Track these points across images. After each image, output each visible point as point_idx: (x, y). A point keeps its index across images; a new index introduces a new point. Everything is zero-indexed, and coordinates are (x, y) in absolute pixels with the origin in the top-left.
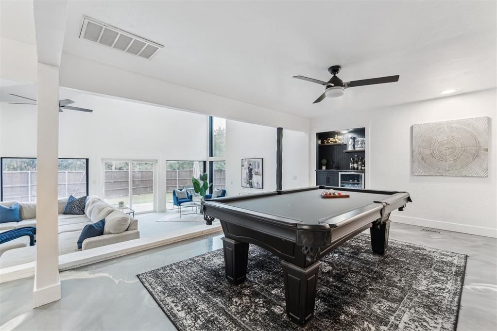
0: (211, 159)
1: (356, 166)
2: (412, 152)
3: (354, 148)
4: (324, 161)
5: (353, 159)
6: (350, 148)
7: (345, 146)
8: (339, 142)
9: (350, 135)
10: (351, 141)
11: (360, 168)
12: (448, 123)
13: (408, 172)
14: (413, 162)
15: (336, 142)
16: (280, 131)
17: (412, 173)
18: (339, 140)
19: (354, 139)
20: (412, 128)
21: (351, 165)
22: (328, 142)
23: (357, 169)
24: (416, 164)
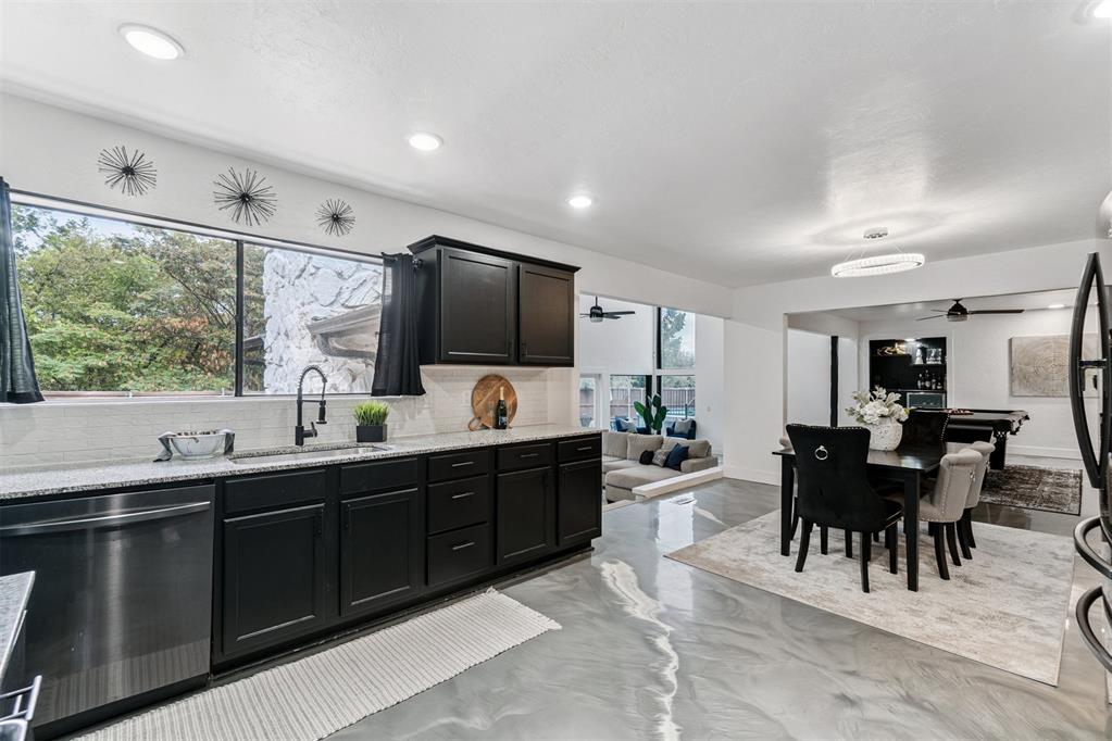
0: (659, 372)
1: (927, 384)
2: (1011, 369)
3: (925, 361)
4: (878, 378)
5: (923, 375)
6: (918, 361)
7: (908, 358)
8: (899, 352)
9: (919, 345)
10: (919, 353)
11: (934, 387)
12: (1054, 338)
13: (1006, 391)
14: (1012, 381)
15: (895, 352)
16: (834, 340)
17: (1012, 394)
18: (901, 349)
19: (923, 349)
20: (1011, 340)
21: (919, 384)
22: (883, 353)
23: (930, 388)
24: (1017, 382)
